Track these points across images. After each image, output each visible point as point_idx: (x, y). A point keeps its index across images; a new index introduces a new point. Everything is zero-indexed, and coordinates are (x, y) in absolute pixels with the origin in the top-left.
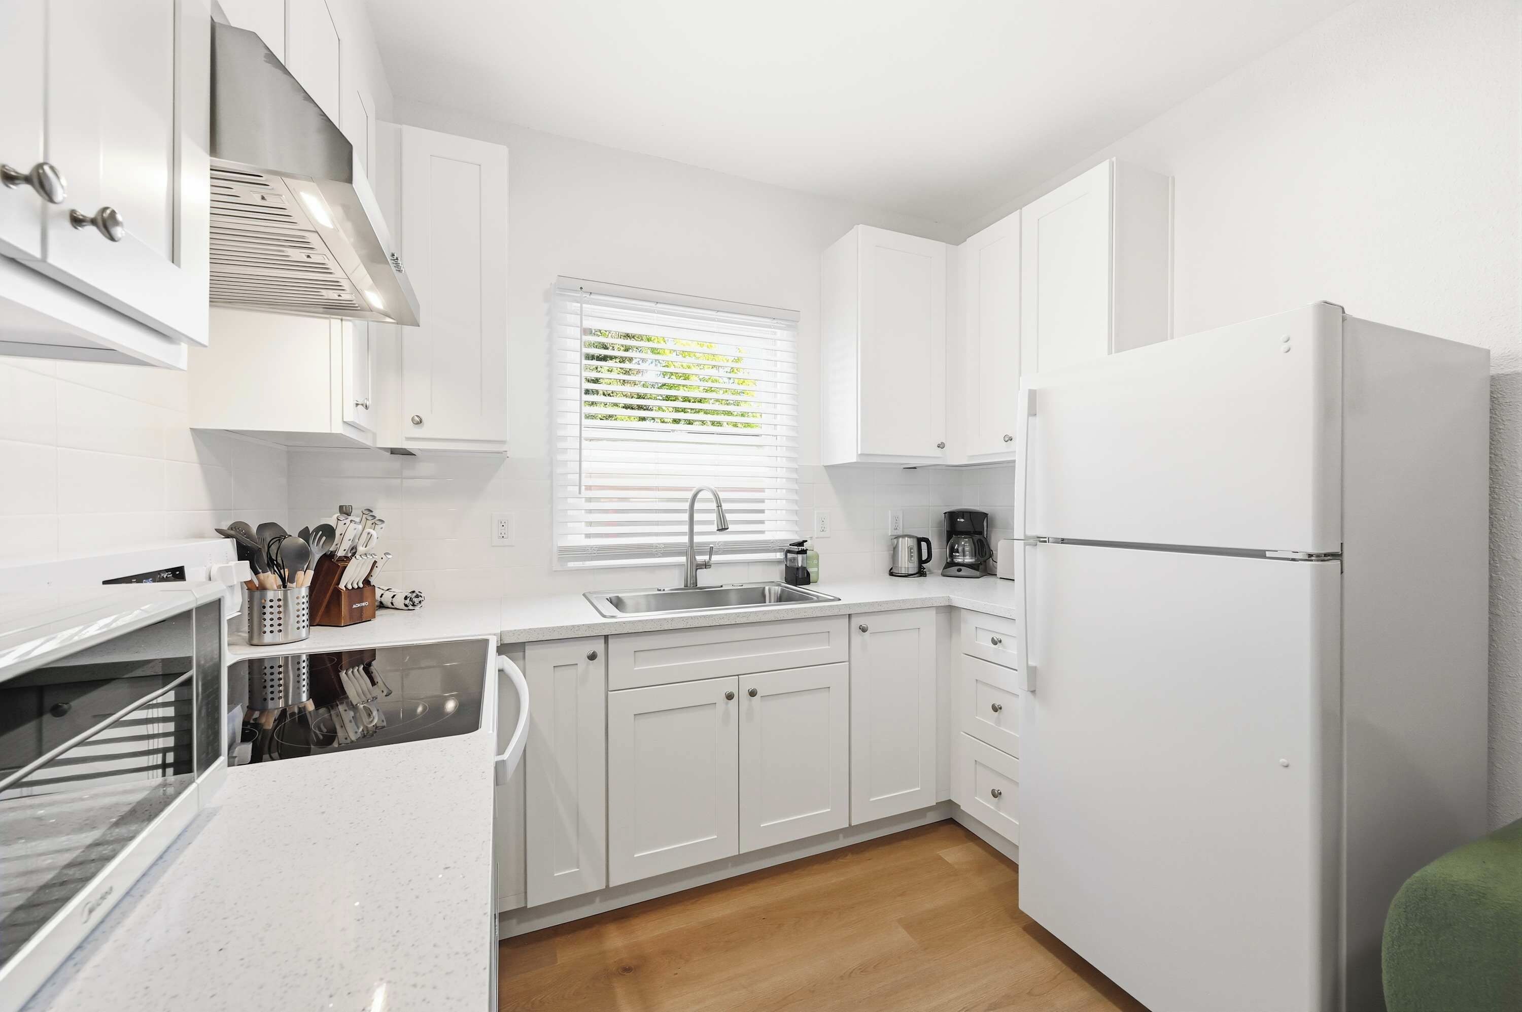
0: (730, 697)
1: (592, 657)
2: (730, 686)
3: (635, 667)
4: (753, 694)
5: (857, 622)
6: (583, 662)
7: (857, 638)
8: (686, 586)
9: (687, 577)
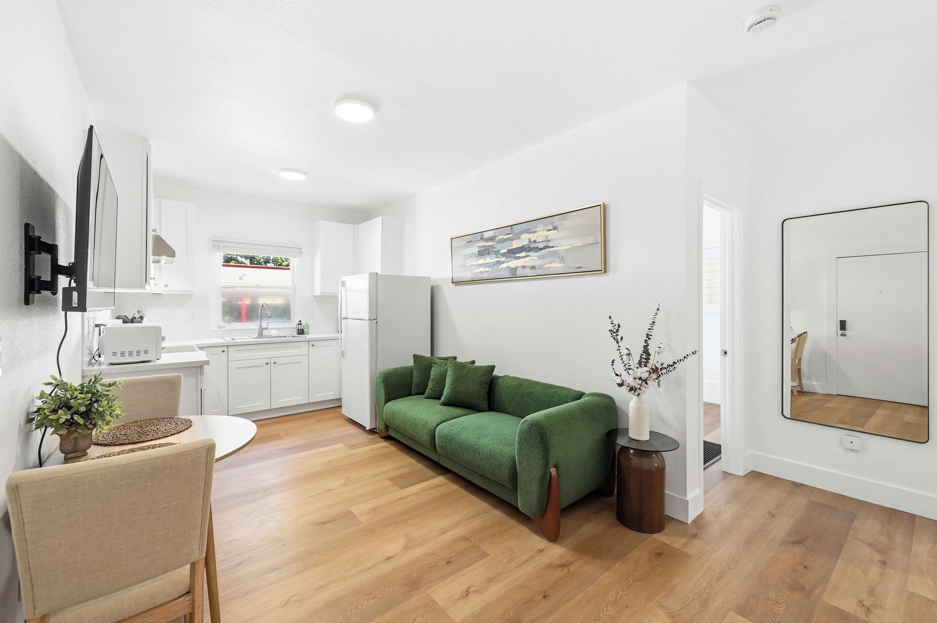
0: (267, 364)
1: (223, 351)
2: (268, 361)
3: (237, 354)
4: (275, 363)
5: (311, 343)
6: (221, 353)
7: (311, 348)
8: (259, 335)
9: (259, 332)
